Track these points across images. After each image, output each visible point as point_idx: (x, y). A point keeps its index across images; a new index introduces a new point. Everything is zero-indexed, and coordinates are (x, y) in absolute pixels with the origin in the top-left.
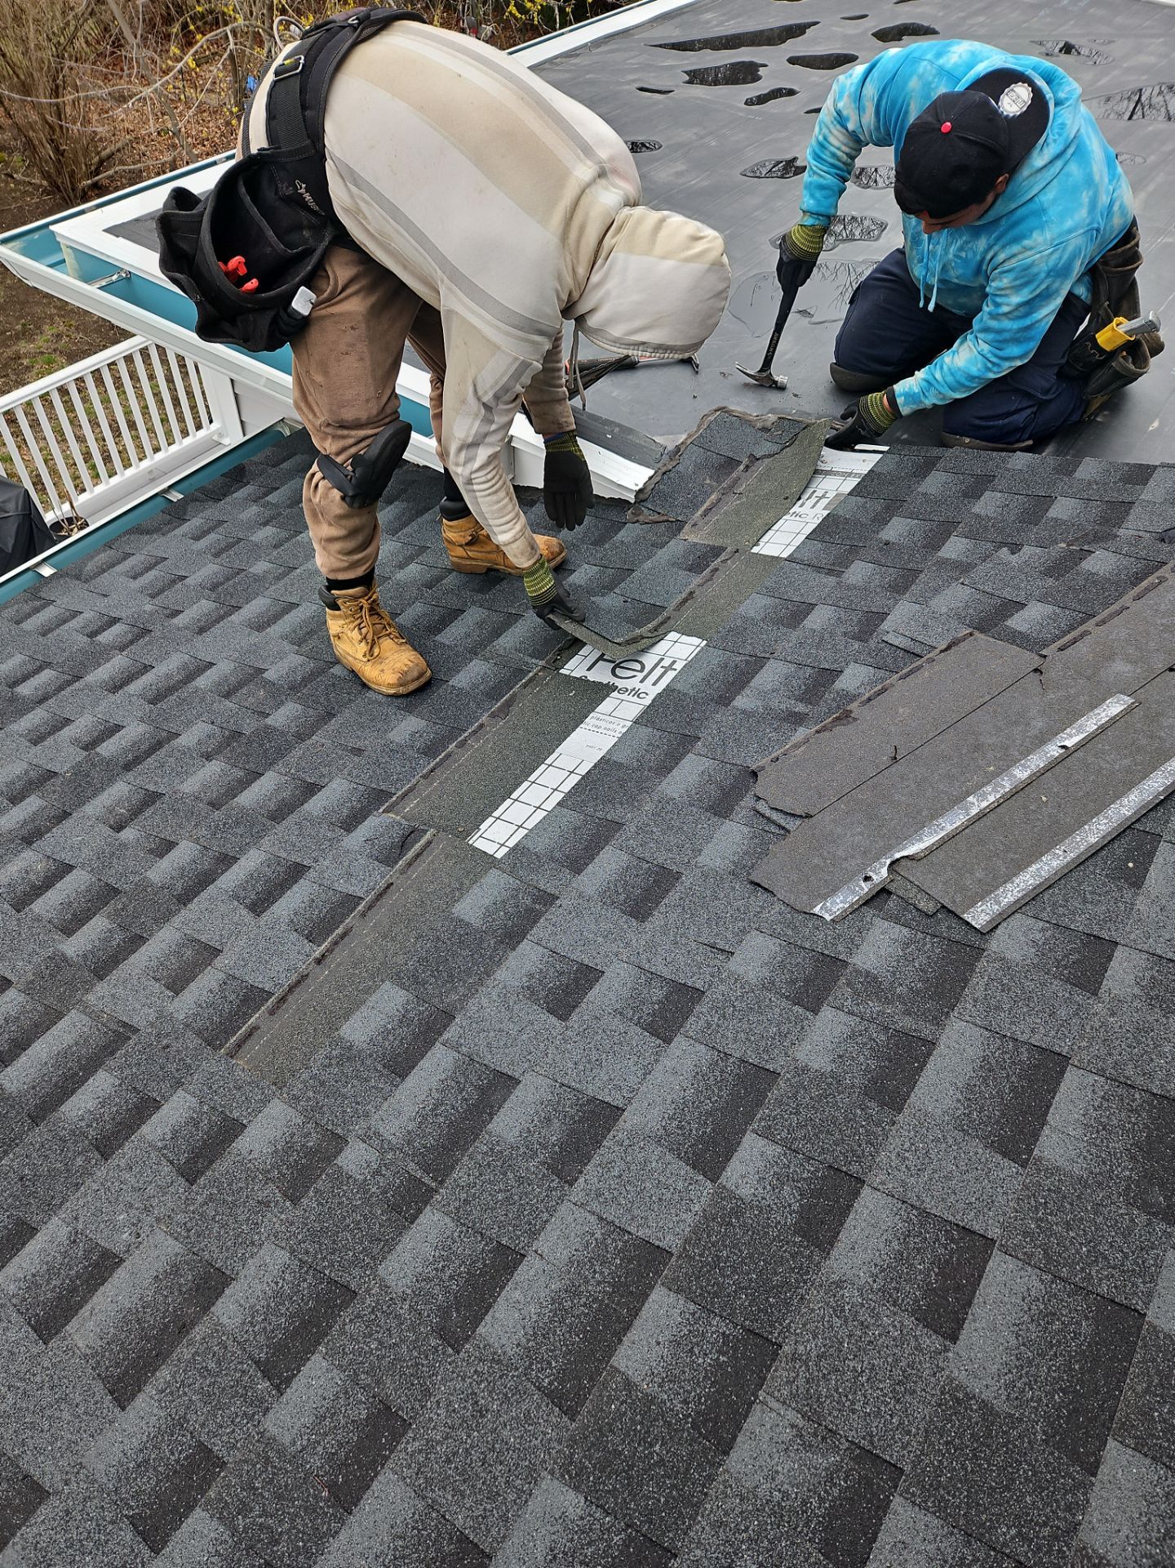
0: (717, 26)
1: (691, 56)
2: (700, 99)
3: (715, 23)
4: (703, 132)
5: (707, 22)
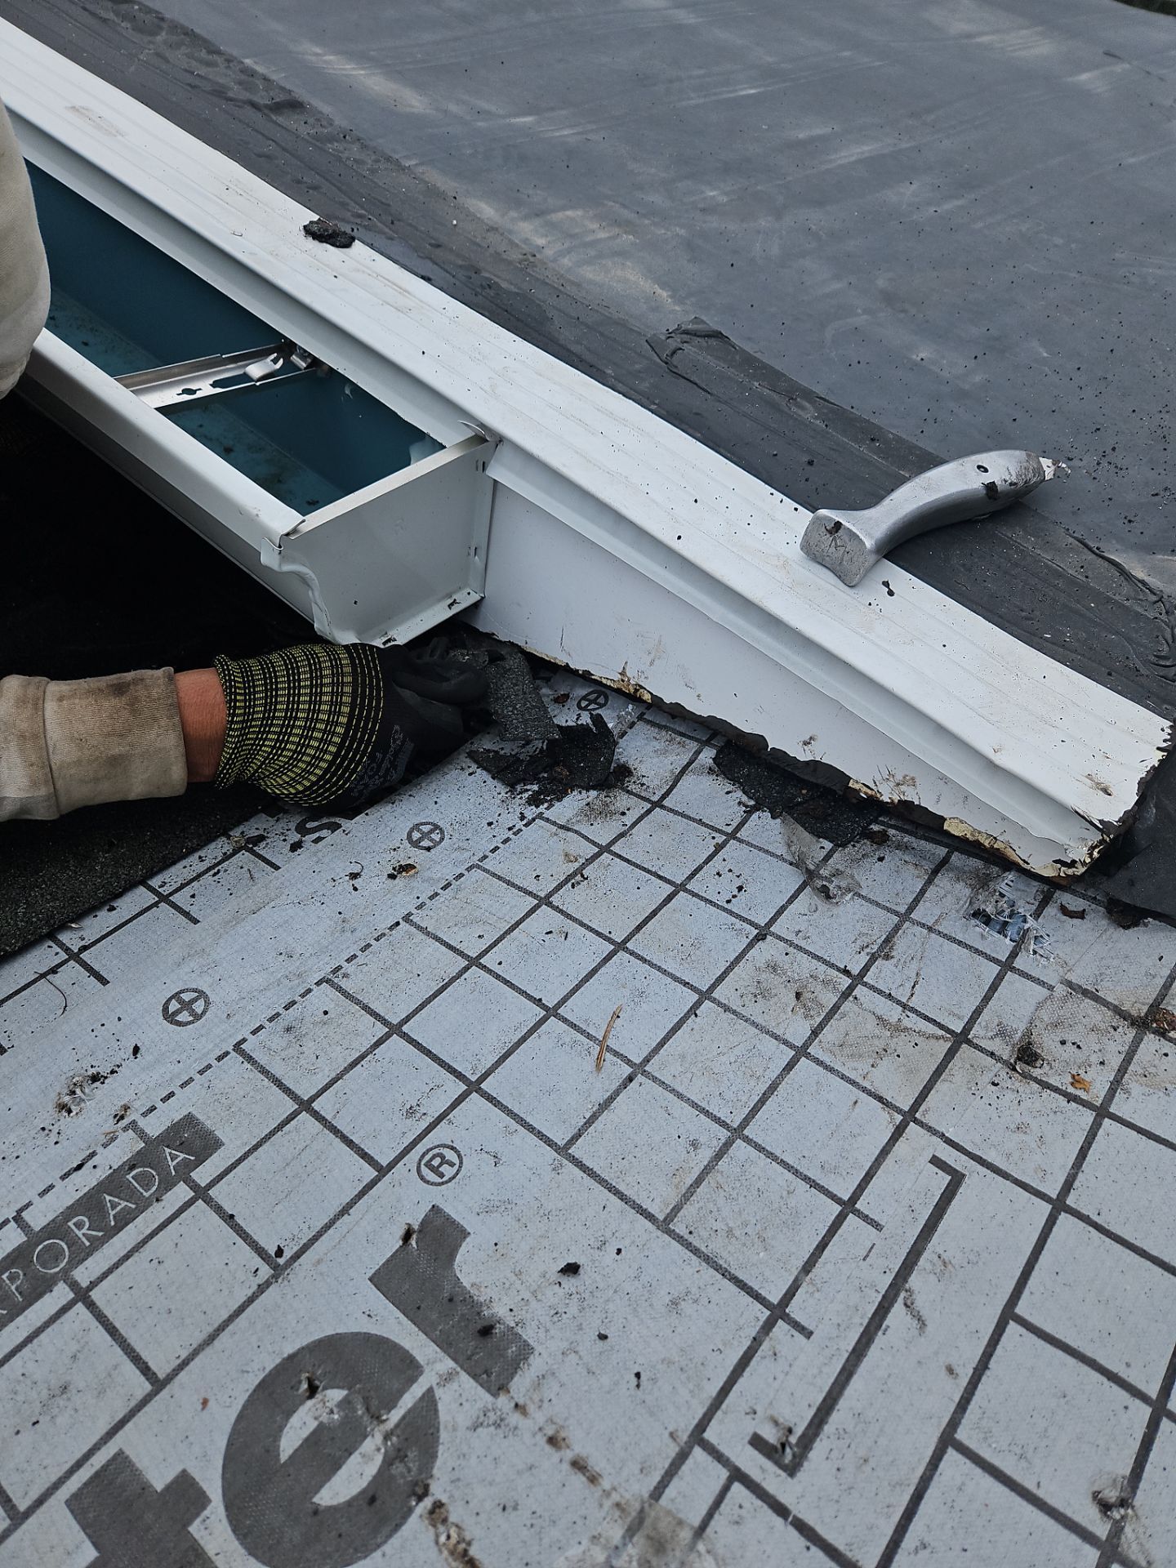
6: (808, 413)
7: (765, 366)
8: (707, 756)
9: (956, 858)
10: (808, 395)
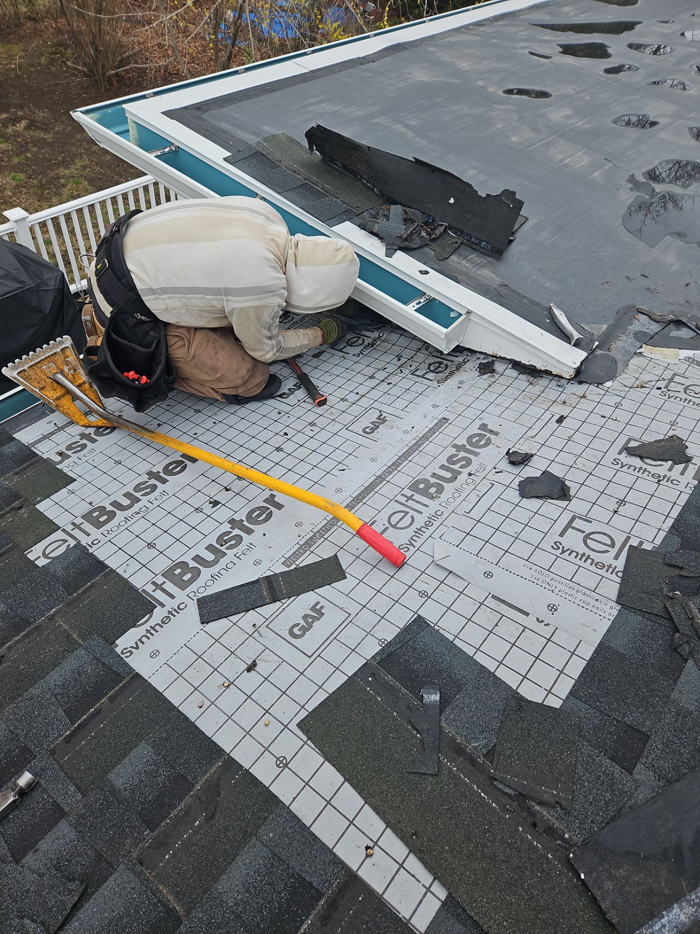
0: (574, 16)
1: (561, 35)
2: (573, 65)
3: (572, 14)
4: (578, 89)
5: (567, 13)
6: (526, 301)
7: (517, 292)
8: (510, 366)
9: (555, 378)
10: (526, 297)
